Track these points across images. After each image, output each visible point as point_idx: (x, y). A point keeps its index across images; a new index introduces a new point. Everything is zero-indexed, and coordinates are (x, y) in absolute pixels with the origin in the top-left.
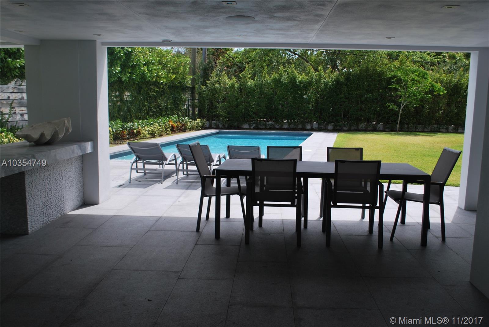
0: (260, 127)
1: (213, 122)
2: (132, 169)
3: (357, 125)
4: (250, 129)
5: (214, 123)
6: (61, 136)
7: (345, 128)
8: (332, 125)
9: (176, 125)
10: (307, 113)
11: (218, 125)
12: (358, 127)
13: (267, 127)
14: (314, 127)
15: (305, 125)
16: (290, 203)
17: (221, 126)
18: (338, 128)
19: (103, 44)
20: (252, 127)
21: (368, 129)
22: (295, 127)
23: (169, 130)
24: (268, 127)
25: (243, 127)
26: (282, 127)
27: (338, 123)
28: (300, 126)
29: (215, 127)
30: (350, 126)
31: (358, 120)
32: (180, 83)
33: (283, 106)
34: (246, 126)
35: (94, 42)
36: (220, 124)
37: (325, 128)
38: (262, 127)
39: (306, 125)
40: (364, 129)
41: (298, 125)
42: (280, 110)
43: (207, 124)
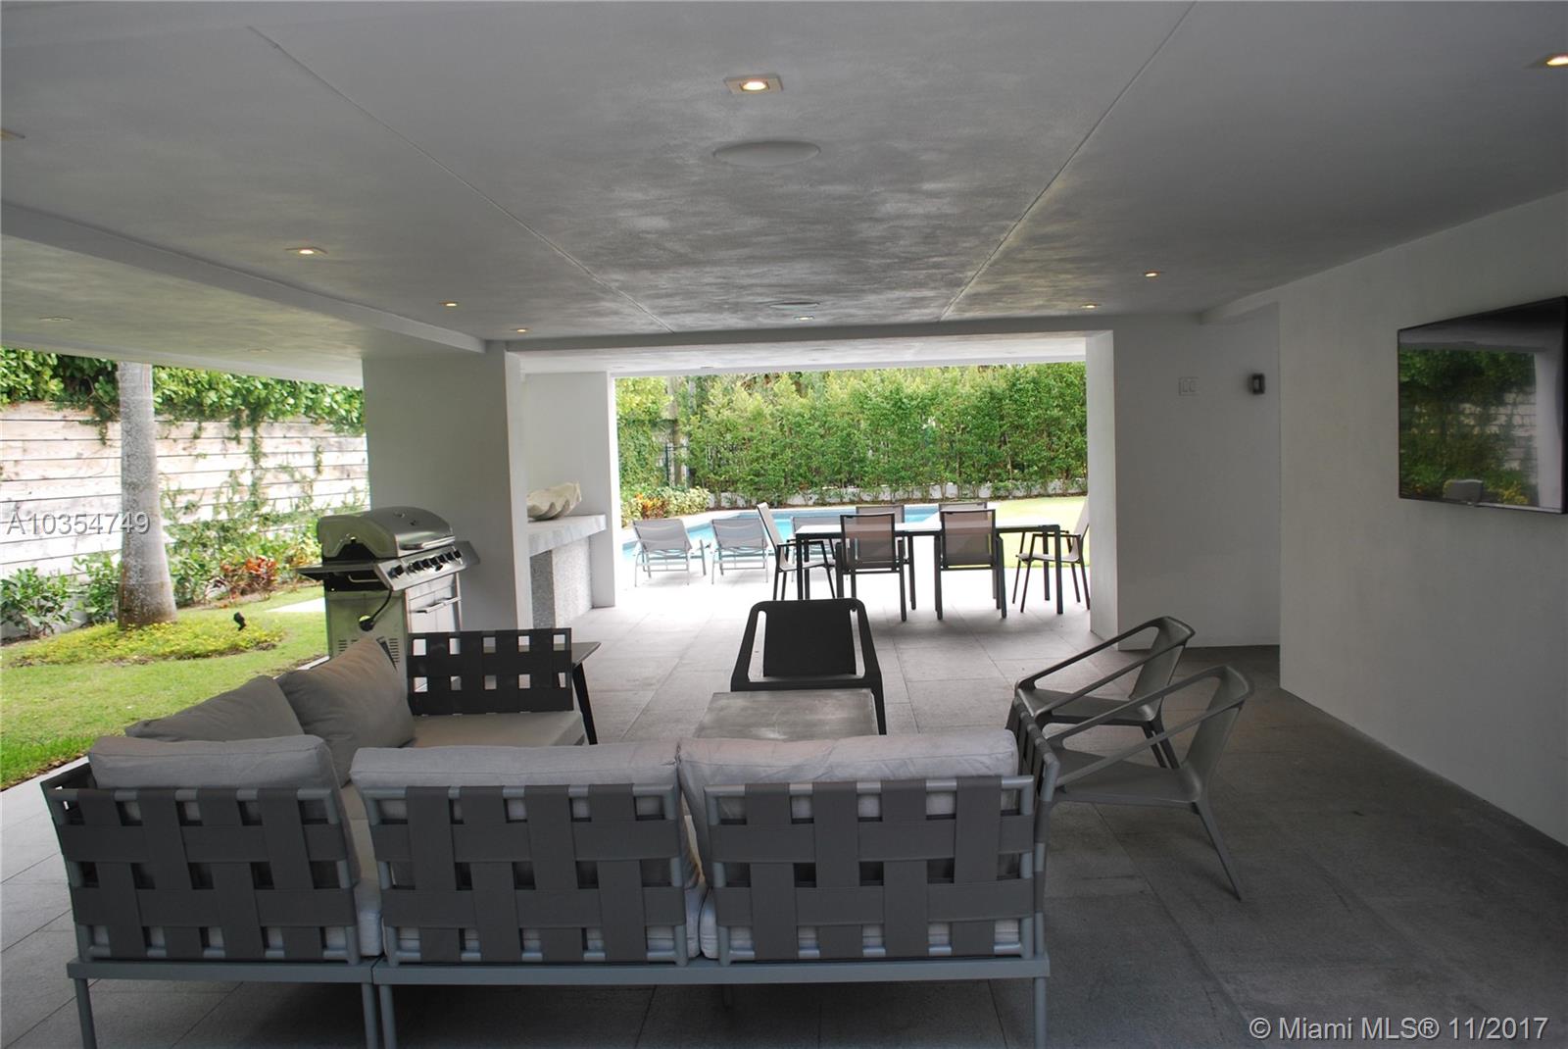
0: (828, 500)
1: (723, 494)
2: (637, 565)
3: (1044, 485)
4: (806, 506)
5: (726, 498)
6: (572, 507)
7: (1018, 493)
8: (988, 488)
9: (650, 504)
10: (930, 464)
11: (736, 502)
12: (1046, 489)
13: (844, 500)
14: (948, 495)
15: (927, 491)
16: (890, 569)
17: (741, 503)
18: (1002, 493)
19: (613, 375)
20: (811, 503)
21: (1070, 491)
22: (906, 496)
23: (639, 514)
24: (846, 500)
25: (790, 502)
26: (876, 497)
27: (1002, 484)
28: (918, 495)
29: (727, 505)
30: (1029, 488)
31: (1045, 473)
32: (648, 412)
33: (876, 450)
34: (798, 499)
35: (605, 373)
36: (739, 498)
37: (972, 495)
38: (832, 501)
39: (931, 491)
40: (1059, 491)
41: (912, 491)
42: (871, 461)
43: (711, 499)
